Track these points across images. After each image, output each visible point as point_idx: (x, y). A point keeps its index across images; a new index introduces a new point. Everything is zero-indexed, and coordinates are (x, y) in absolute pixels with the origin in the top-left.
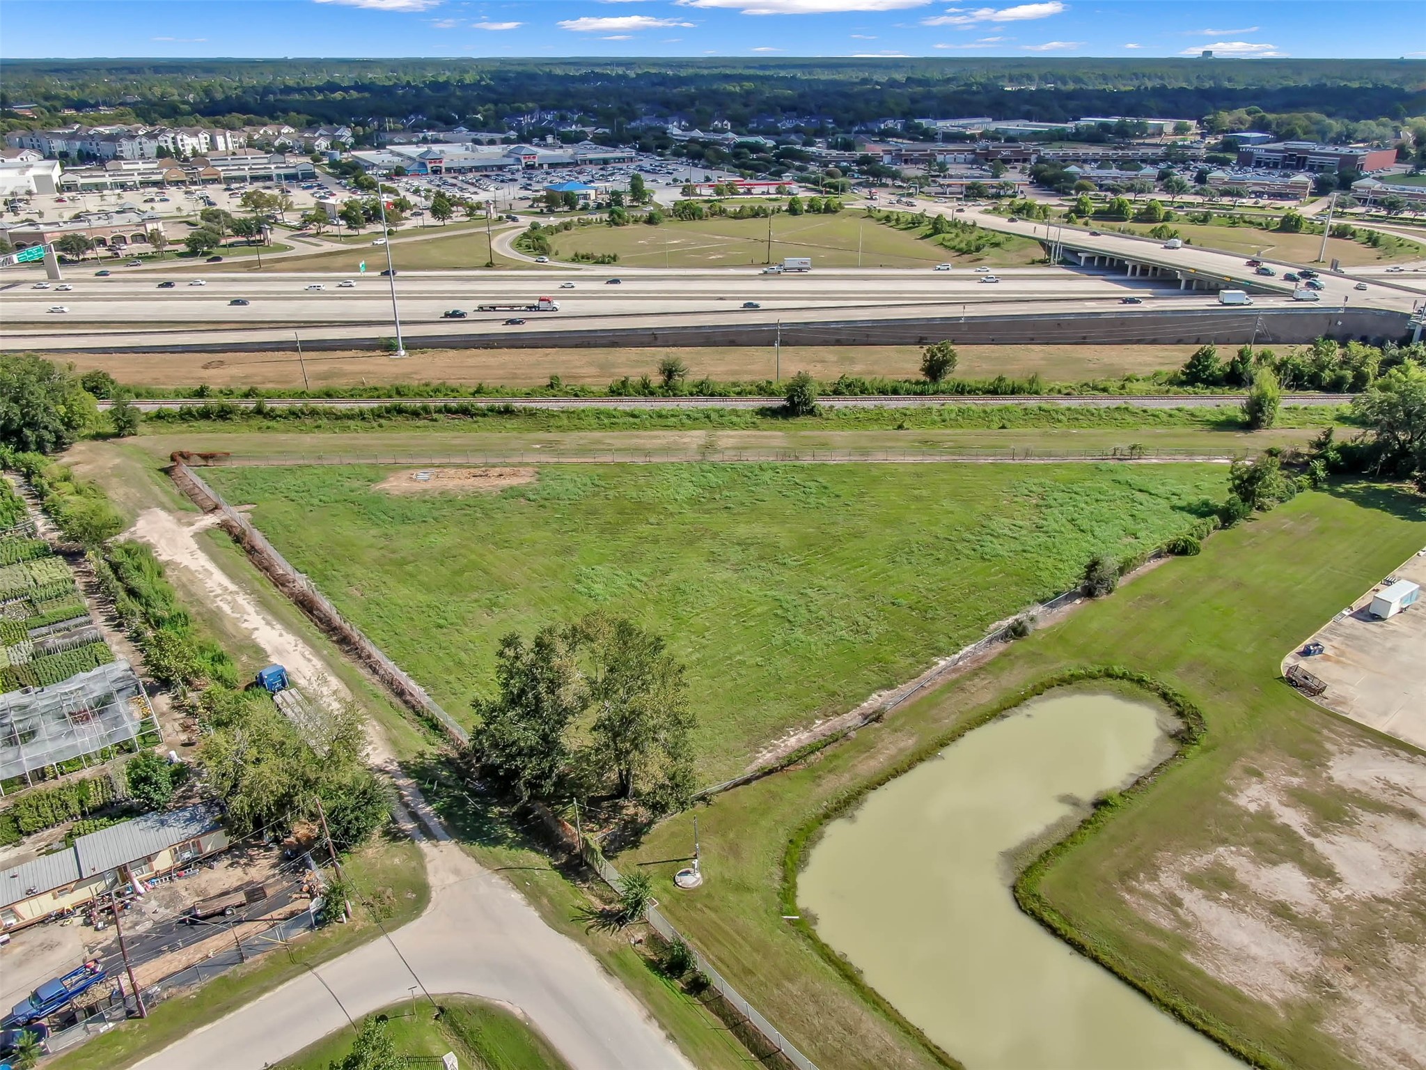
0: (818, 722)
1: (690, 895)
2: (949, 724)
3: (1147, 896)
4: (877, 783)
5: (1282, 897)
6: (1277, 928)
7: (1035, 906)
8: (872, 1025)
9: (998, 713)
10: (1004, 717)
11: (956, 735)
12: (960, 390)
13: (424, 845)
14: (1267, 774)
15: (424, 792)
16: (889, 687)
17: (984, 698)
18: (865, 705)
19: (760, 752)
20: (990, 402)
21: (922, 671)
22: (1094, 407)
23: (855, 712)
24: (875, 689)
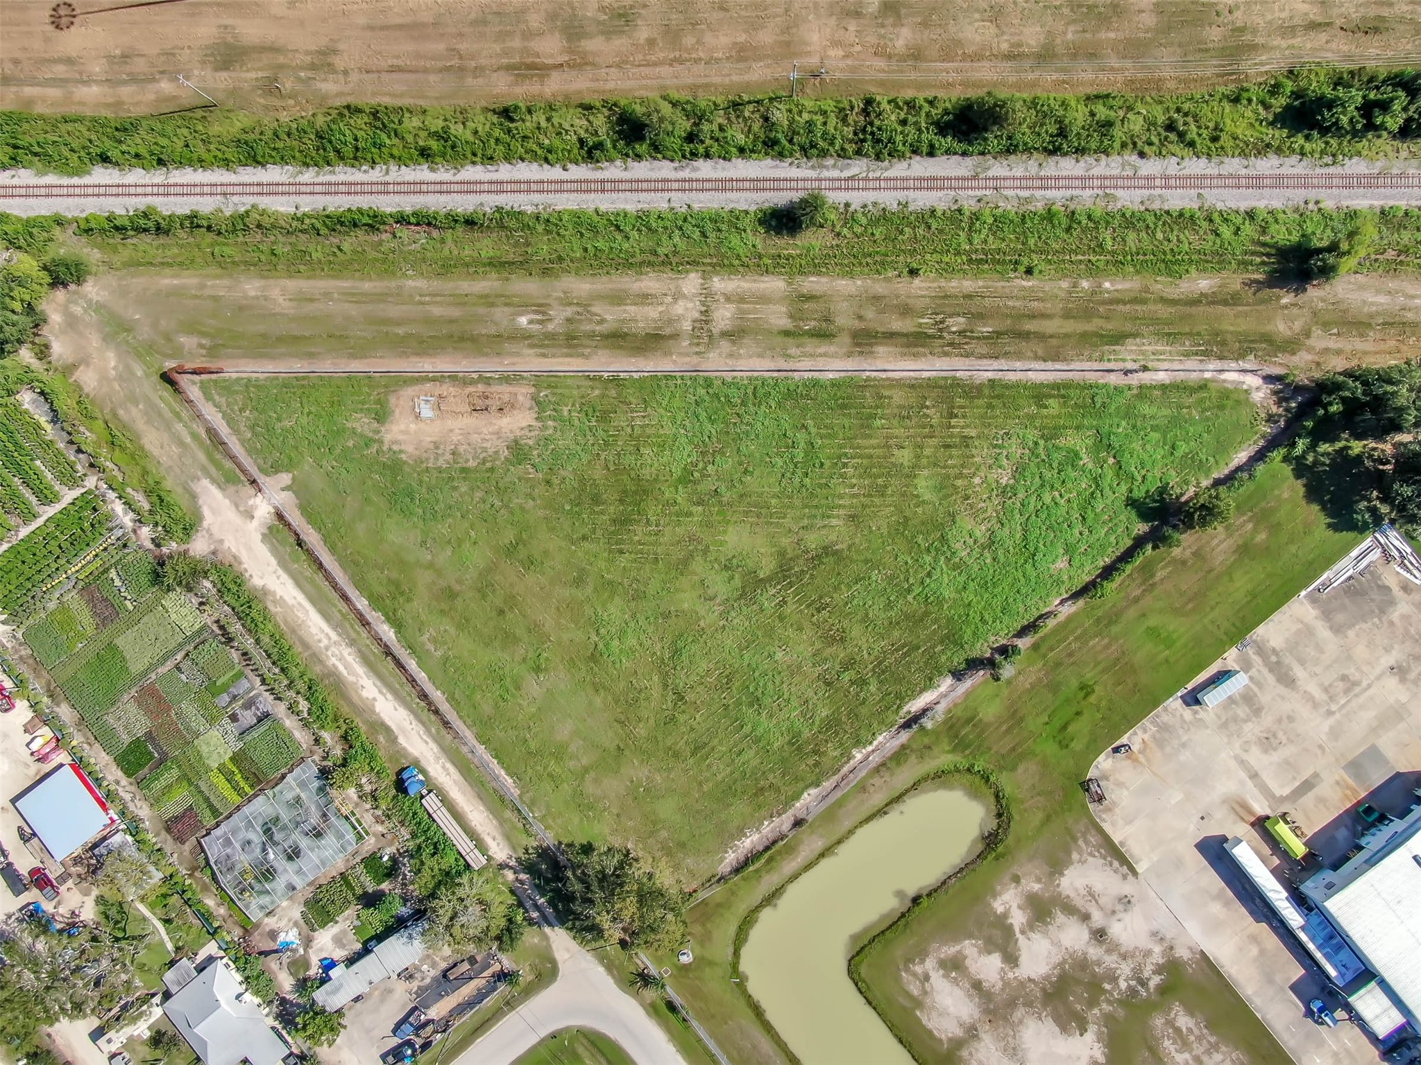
0: (766, 823)
1: (686, 968)
2: (847, 824)
3: (915, 975)
4: (794, 877)
5: (981, 977)
6: (970, 996)
7: (857, 978)
8: (766, 1045)
9: (882, 812)
10: (885, 813)
11: (851, 832)
13: (547, 930)
14: (1023, 881)
15: (538, 887)
16: (817, 784)
17: (878, 799)
18: (798, 805)
19: (727, 852)
20: (1038, 193)
21: (842, 766)
22: (1156, 206)
23: (790, 813)
24: (807, 787)
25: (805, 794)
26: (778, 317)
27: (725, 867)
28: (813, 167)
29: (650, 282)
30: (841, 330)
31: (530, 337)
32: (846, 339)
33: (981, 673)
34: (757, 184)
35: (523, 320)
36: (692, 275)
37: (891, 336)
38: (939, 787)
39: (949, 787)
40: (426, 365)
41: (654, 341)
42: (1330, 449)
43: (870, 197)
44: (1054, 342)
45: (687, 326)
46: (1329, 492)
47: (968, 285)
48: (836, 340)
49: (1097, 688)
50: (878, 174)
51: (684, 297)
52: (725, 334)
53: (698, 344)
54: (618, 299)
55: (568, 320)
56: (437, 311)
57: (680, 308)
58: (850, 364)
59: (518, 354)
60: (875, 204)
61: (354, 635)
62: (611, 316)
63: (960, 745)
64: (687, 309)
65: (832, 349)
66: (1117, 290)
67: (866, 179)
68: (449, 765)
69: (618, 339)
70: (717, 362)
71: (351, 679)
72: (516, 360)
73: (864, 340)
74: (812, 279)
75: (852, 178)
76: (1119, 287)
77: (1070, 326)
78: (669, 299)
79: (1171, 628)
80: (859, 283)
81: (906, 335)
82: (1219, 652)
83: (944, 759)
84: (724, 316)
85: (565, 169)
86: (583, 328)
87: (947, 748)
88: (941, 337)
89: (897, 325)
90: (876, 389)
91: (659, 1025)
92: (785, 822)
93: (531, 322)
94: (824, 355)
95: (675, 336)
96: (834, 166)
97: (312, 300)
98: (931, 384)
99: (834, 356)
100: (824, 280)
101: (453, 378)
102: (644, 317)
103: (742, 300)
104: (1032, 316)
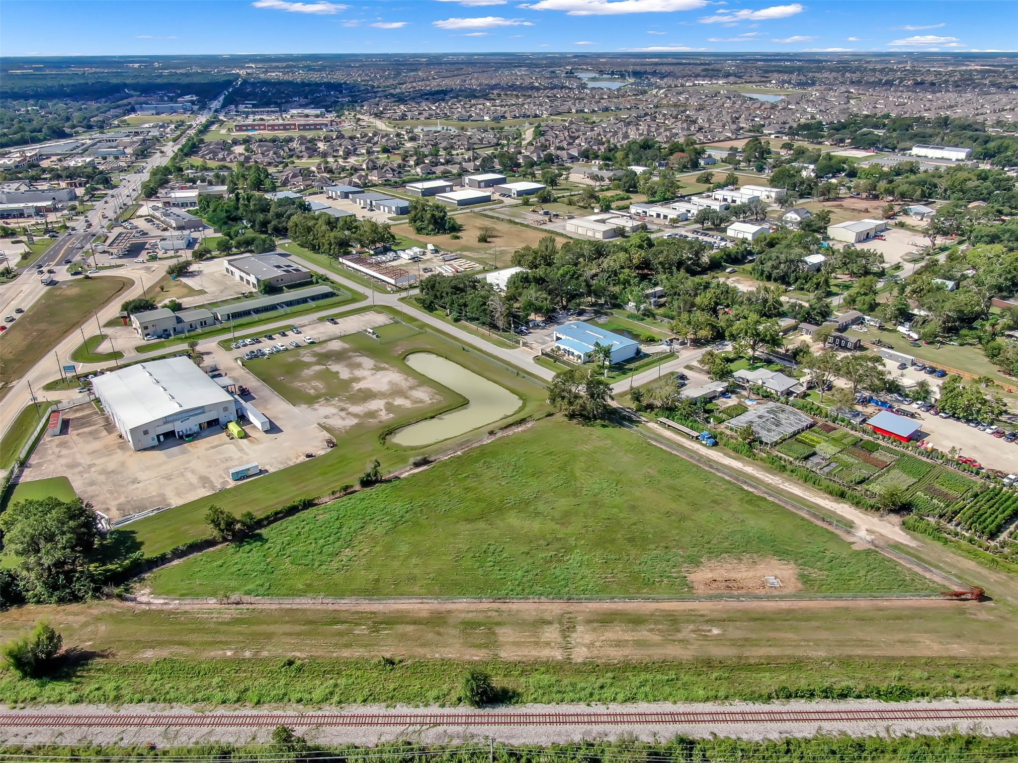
0: (511, 434)
16: (482, 445)
18: (494, 439)
23: (498, 437)
25: (489, 442)
26: (506, 634)
28: (473, 736)
29: (616, 655)
30: (455, 627)
31: (707, 621)
32: (451, 621)
34: (526, 720)
35: (715, 631)
36: (580, 660)
37: (415, 622)
40: (784, 605)
41: (606, 620)
43: (422, 711)
44: (287, 619)
45: (580, 628)
47: (346, 653)
48: (460, 620)
50: (411, 728)
51: (585, 645)
52: (550, 623)
53: (570, 618)
54: (639, 644)
55: (679, 631)
56: (790, 635)
57: (588, 638)
58: (449, 606)
59: (713, 611)
60: (417, 706)
62: (643, 634)
64: (582, 637)
65: (463, 615)
66: (223, 649)
67: (422, 724)
69: (636, 621)
70: (555, 608)
72: (714, 607)
73: (437, 620)
74: (476, 658)
75: (436, 724)
76: (220, 652)
77: (271, 628)
78: (597, 644)
80: (437, 655)
81: (402, 623)
82: (236, 488)
84: (551, 634)
85: (714, 735)
86: (665, 627)
88: (375, 623)
89: (410, 628)
90: (430, 593)
92: (500, 434)
93: (710, 631)
94: (469, 612)
95: (589, 622)
96: (451, 737)
97: (900, 641)
98: (388, 596)
99: (462, 611)
100: (467, 657)
101: (758, 598)
102: (616, 633)
103: (536, 643)
104: (299, 634)
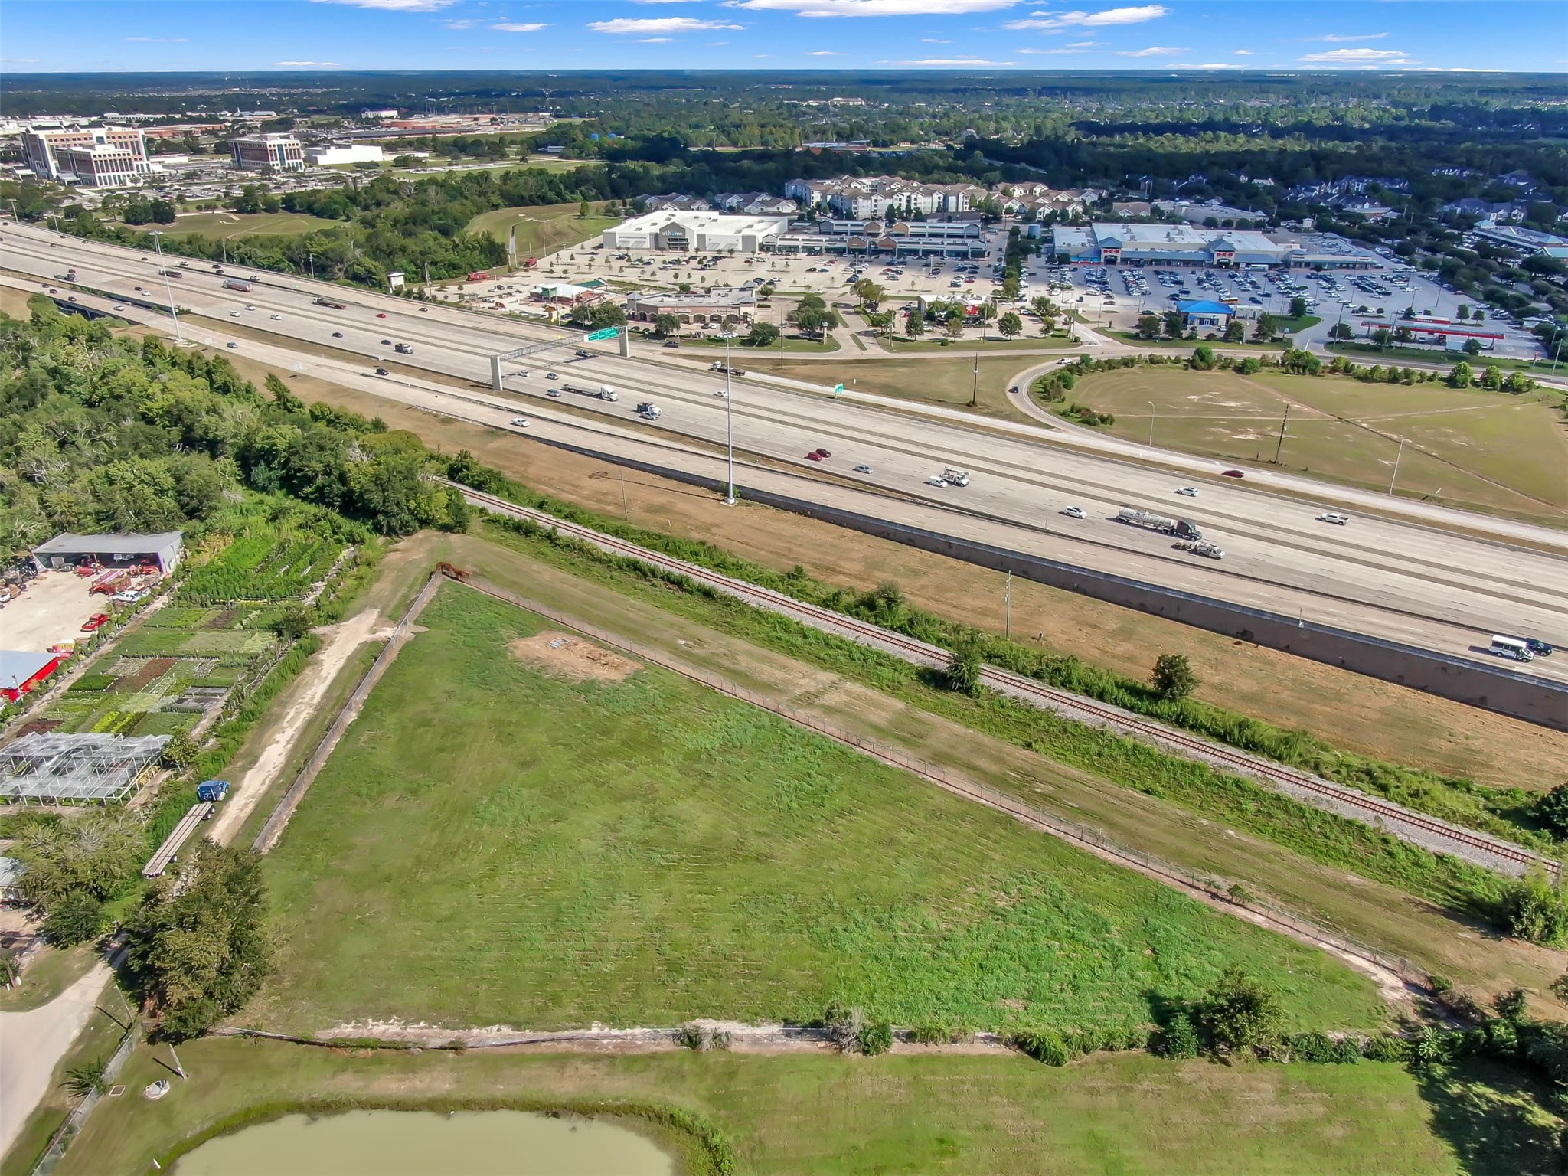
10: (556, 1115)
11: (493, 1105)
12: (1180, 721)
16: (518, 1026)
17: (565, 1086)
18: (475, 1031)
19: (348, 1023)
20: (1190, 750)
21: (567, 1029)
22: (1322, 808)
23: (457, 1033)
24: (506, 1022)
25: (495, 1028)
27: (323, 1035)
29: (796, 664)
30: (927, 746)
31: (676, 649)
32: (926, 752)
33: (822, 1044)
35: (682, 642)
36: (833, 675)
38: (648, 1134)
39: (662, 1144)
41: (763, 686)
42: (1494, 1097)
45: (798, 691)
46: (1476, 1140)
48: (917, 749)
49: (963, 1154)
50: (1042, 687)
51: (814, 679)
52: (823, 707)
53: (795, 703)
54: (762, 660)
55: (713, 653)
56: (631, 616)
57: (804, 682)
58: (914, 765)
59: (655, 651)
60: (1026, 700)
61: (327, 708)
62: (747, 664)
63: (720, 1099)
64: (808, 684)
65: (908, 751)
66: (1240, 840)
67: (1030, 685)
68: (251, 806)
70: (799, 715)
71: (285, 725)
72: (650, 652)
73: (942, 759)
76: (1245, 840)
77: (1168, 840)
78: (800, 675)
79: (1127, 1153)
80: (971, 731)
81: (985, 773)
83: (687, 1102)
84: (833, 699)
85: (800, 602)
86: (718, 661)
87: (703, 1092)
88: (1020, 789)
89: (983, 764)
91: (19, 1138)
92: (439, 1036)
93: (686, 644)
94: (896, 751)
95: (782, 691)
97: (564, 583)
98: (982, 809)
99: (905, 755)
101: (597, 641)
103: (858, 698)
